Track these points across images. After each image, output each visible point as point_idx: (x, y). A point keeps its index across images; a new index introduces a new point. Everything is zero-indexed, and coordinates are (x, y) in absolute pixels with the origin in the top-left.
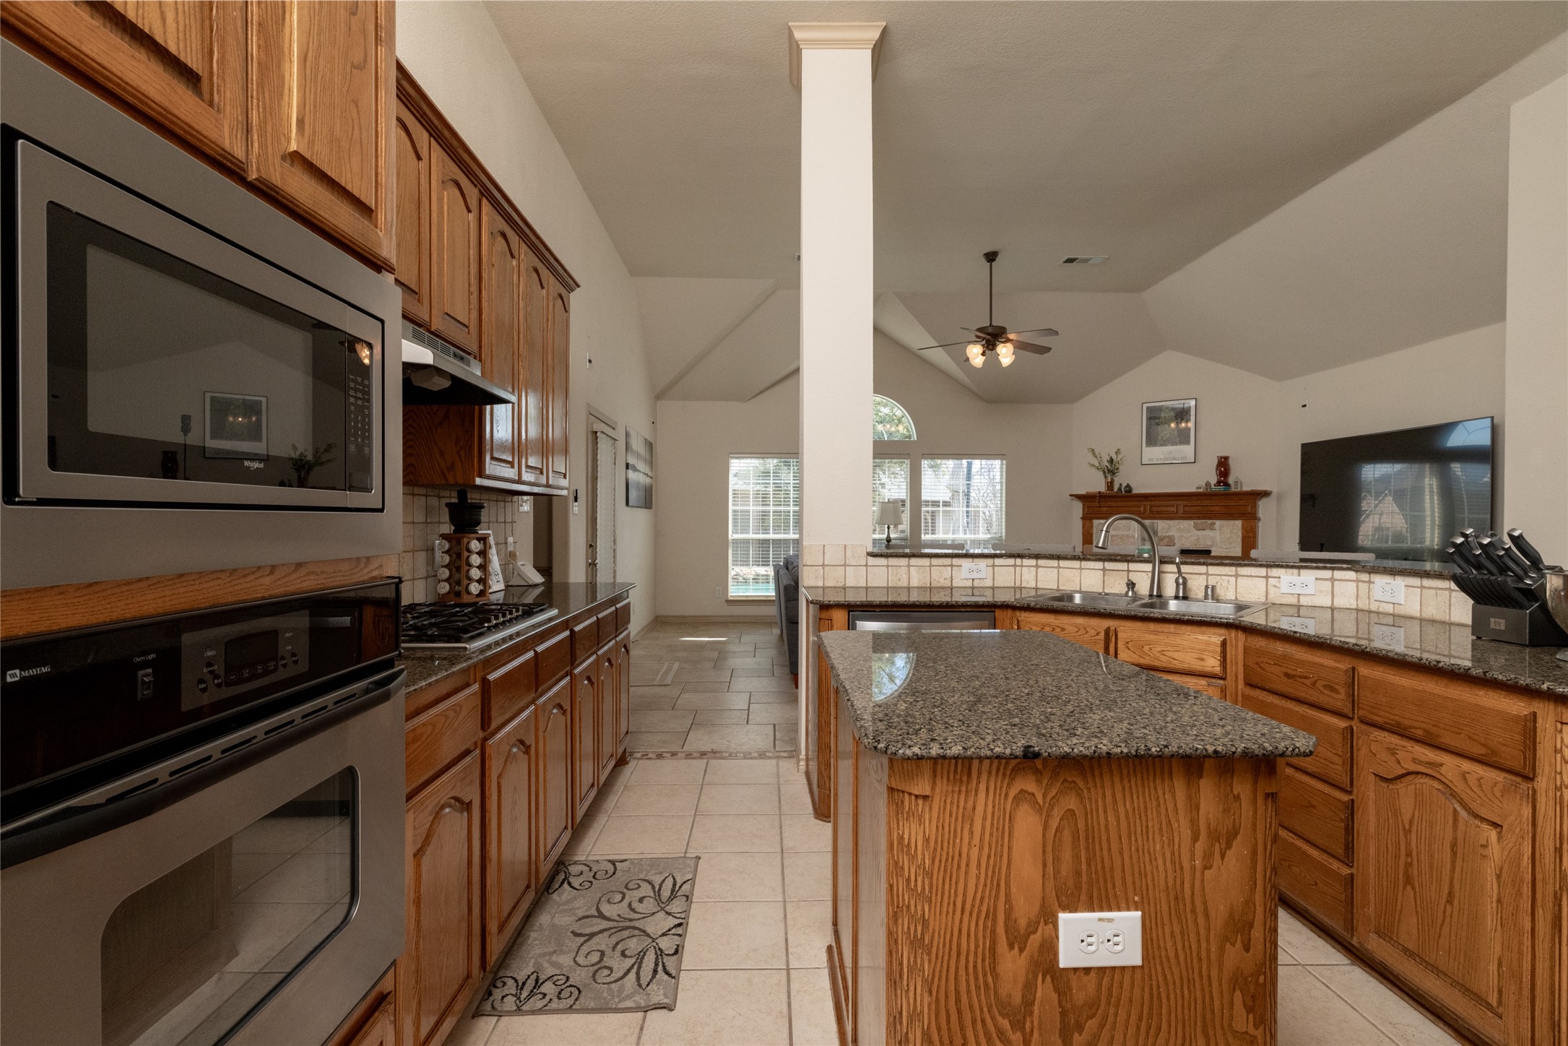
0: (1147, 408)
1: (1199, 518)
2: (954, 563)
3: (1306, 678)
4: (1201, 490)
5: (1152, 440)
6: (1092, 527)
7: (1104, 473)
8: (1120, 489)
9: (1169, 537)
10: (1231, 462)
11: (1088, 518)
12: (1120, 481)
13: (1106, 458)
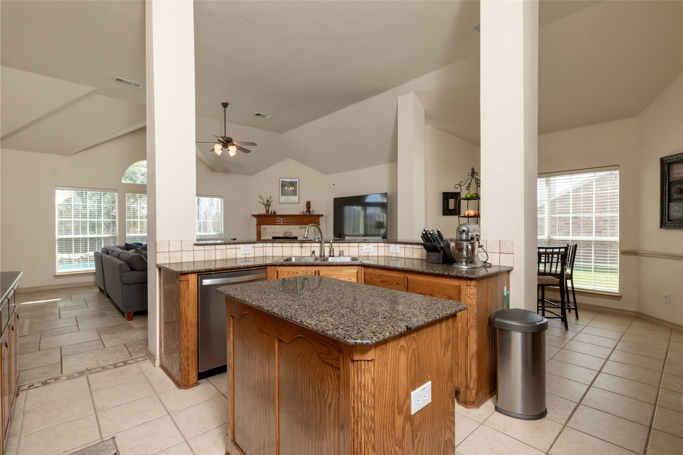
0: (281, 181)
1: (301, 225)
2: (237, 247)
3: (389, 281)
4: (301, 214)
5: (283, 194)
6: (261, 228)
7: (265, 206)
8: (271, 213)
9: (290, 232)
10: (311, 203)
11: (259, 225)
12: (271, 209)
13: (266, 200)
